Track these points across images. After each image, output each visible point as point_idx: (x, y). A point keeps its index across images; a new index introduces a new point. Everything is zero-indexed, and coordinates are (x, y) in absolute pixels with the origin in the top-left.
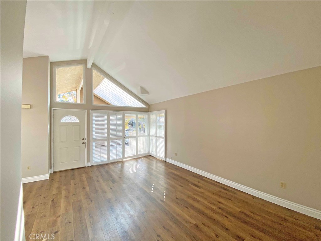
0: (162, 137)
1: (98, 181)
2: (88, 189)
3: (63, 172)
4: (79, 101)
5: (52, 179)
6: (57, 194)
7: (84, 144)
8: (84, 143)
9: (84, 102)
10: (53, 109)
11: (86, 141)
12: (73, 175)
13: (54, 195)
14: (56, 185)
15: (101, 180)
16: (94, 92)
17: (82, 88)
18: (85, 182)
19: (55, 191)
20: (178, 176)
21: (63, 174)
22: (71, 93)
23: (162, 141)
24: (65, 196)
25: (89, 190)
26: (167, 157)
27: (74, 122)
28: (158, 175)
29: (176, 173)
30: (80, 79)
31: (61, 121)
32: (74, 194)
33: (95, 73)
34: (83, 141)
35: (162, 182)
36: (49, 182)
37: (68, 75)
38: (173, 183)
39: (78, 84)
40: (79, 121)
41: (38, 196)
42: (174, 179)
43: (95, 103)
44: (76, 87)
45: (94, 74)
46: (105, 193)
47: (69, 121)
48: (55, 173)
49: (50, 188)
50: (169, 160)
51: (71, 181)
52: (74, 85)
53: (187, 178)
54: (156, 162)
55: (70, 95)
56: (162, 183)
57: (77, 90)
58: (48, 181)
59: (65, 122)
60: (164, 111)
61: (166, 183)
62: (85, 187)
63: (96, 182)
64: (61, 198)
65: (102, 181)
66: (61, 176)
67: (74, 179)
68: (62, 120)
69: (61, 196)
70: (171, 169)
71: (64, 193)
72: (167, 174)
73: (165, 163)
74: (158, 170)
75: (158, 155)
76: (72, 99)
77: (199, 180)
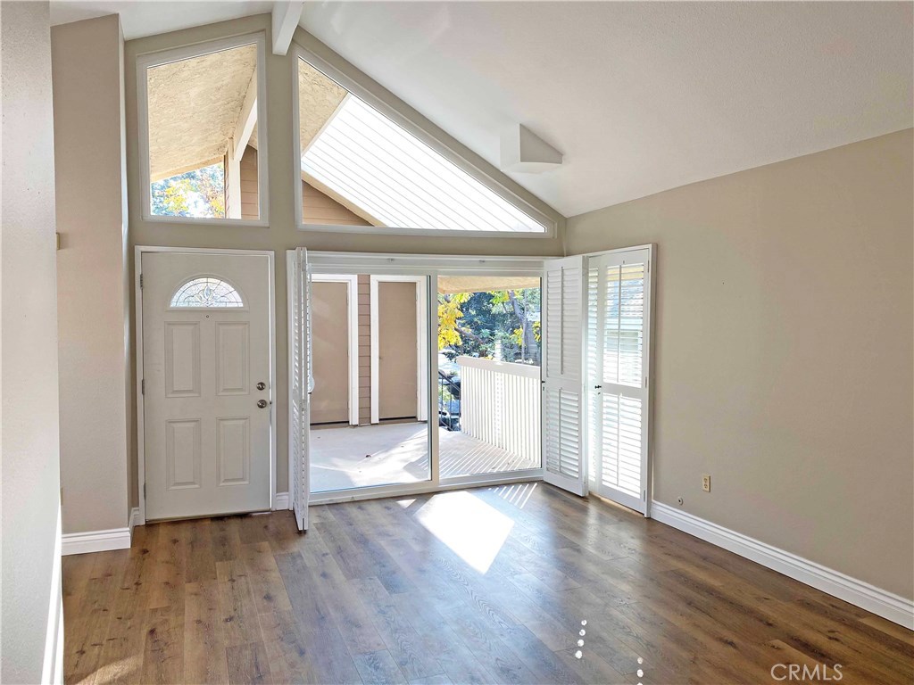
0: (628, 392)
1: (324, 575)
2: (283, 601)
3: (184, 526)
4: (235, 213)
5: (145, 551)
6: (167, 609)
7: (265, 410)
8: (262, 404)
9: (259, 217)
10: (139, 249)
11: (270, 395)
12: (223, 541)
13: (154, 611)
14: (159, 573)
15: (338, 575)
16: (303, 167)
17: (250, 150)
18: (274, 574)
19: (156, 599)
20: (711, 591)
21: (185, 534)
22: (198, 173)
23: (632, 414)
24: (199, 622)
25: (290, 608)
26: (657, 498)
27: (223, 305)
28: (604, 576)
29: (702, 576)
30: (242, 107)
31: (173, 305)
32: (231, 619)
33: (307, 74)
34: (261, 395)
35: (622, 612)
36: (132, 559)
37: (194, 92)
38: (681, 623)
39: (231, 132)
40: (241, 305)
41: (95, 611)
42: (689, 604)
43: (310, 219)
44: (221, 147)
45: (301, 78)
46: (358, 626)
47: (202, 304)
48: (151, 525)
49: (137, 584)
50: (666, 513)
51: (217, 563)
52: (217, 138)
53: (764, 609)
54: (601, 518)
55: (193, 181)
56: (621, 616)
57: (226, 158)
58: (129, 554)
59: (186, 305)
60: (646, 252)
61: (643, 619)
62: (272, 593)
63: (317, 579)
64: (182, 626)
65: (343, 578)
66: (175, 541)
67: (226, 557)
68: (175, 298)
69: (180, 617)
70: (679, 557)
71: (192, 610)
72: (652, 580)
73: (649, 526)
74: (606, 558)
75: (610, 481)
76: (201, 202)
77: (832, 625)
